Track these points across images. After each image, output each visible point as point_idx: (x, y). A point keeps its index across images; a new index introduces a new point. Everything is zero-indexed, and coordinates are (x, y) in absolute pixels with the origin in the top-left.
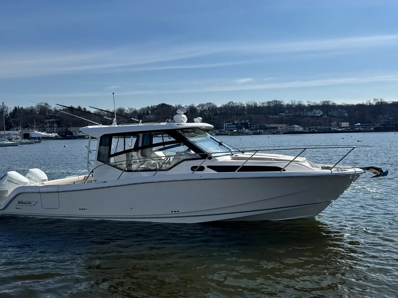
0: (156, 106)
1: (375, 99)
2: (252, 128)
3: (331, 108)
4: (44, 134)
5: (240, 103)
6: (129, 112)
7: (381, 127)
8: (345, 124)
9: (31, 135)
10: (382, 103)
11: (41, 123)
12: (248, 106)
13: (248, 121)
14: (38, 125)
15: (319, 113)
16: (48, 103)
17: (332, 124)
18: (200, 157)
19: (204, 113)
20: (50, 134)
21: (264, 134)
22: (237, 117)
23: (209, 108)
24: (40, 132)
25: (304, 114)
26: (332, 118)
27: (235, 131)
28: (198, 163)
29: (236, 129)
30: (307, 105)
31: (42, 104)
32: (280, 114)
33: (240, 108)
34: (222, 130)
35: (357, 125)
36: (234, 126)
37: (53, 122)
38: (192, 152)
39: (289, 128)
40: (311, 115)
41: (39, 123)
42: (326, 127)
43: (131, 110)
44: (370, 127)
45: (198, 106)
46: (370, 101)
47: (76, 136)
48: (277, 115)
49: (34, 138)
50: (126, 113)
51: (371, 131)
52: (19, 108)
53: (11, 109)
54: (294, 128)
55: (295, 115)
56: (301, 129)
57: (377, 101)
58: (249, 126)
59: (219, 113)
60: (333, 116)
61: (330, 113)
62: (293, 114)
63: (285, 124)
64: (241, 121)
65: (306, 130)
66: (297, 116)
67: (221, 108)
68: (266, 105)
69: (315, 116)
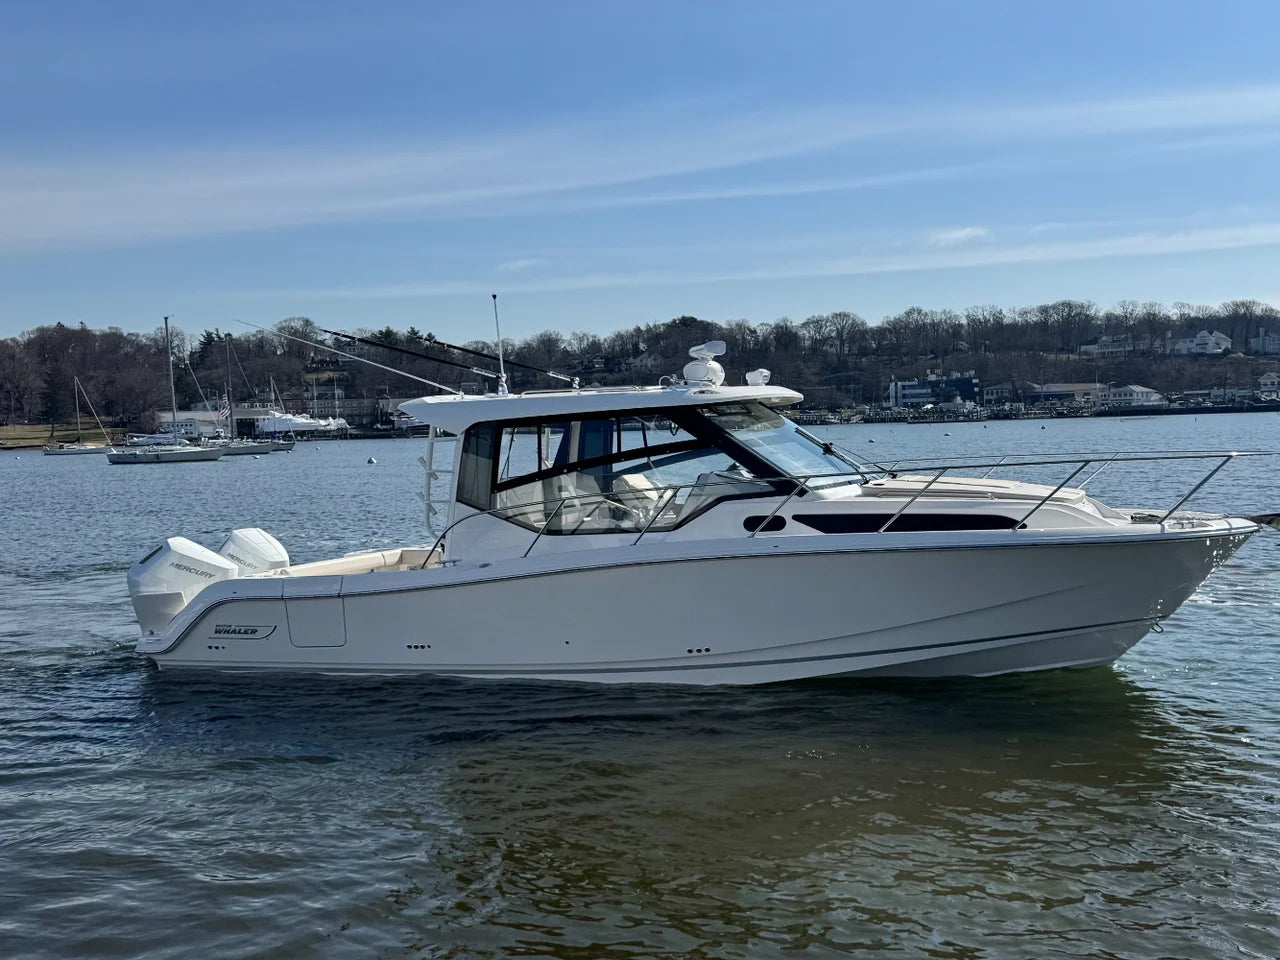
0: (663, 324)
2: (986, 397)
3: (1258, 327)
4: (302, 421)
5: (944, 312)
6: (575, 347)
9: (260, 424)
11: (292, 385)
12: (974, 323)
13: (972, 373)
14: (281, 391)
15: (1218, 345)
16: (312, 319)
17: (1262, 380)
18: (772, 489)
19: (824, 348)
20: (323, 422)
21: (1026, 416)
22: (934, 361)
23: (840, 333)
24: (290, 416)
25: (1164, 347)
26: (1261, 361)
27: (930, 406)
28: (766, 507)
29: (933, 399)
30: (1175, 318)
31: (292, 324)
32: (1083, 348)
33: (947, 331)
34: (884, 404)
36: (925, 391)
37: (330, 382)
38: (746, 474)
39: (1115, 395)
40: (1189, 349)
41: (285, 385)
42: (1243, 392)
43: (581, 340)
45: (804, 325)
47: (404, 426)
48: (1072, 352)
49: (272, 435)
50: (565, 352)
52: (219, 337)
53: (192, 342)
54: (1131, 395)
55: (1134, 351)
56: (1155, 399)
58: (976, 389)
59: (874, 346)
60: (1266, 354)
61: (1255, 344)
62: (1128, 349)
63: (1100, 382)
64: (948, 375)
65: (1171, 401)
66: (1143, 353)
67: (880, 332)
68: (1033, 318)
69: (1202, 354)
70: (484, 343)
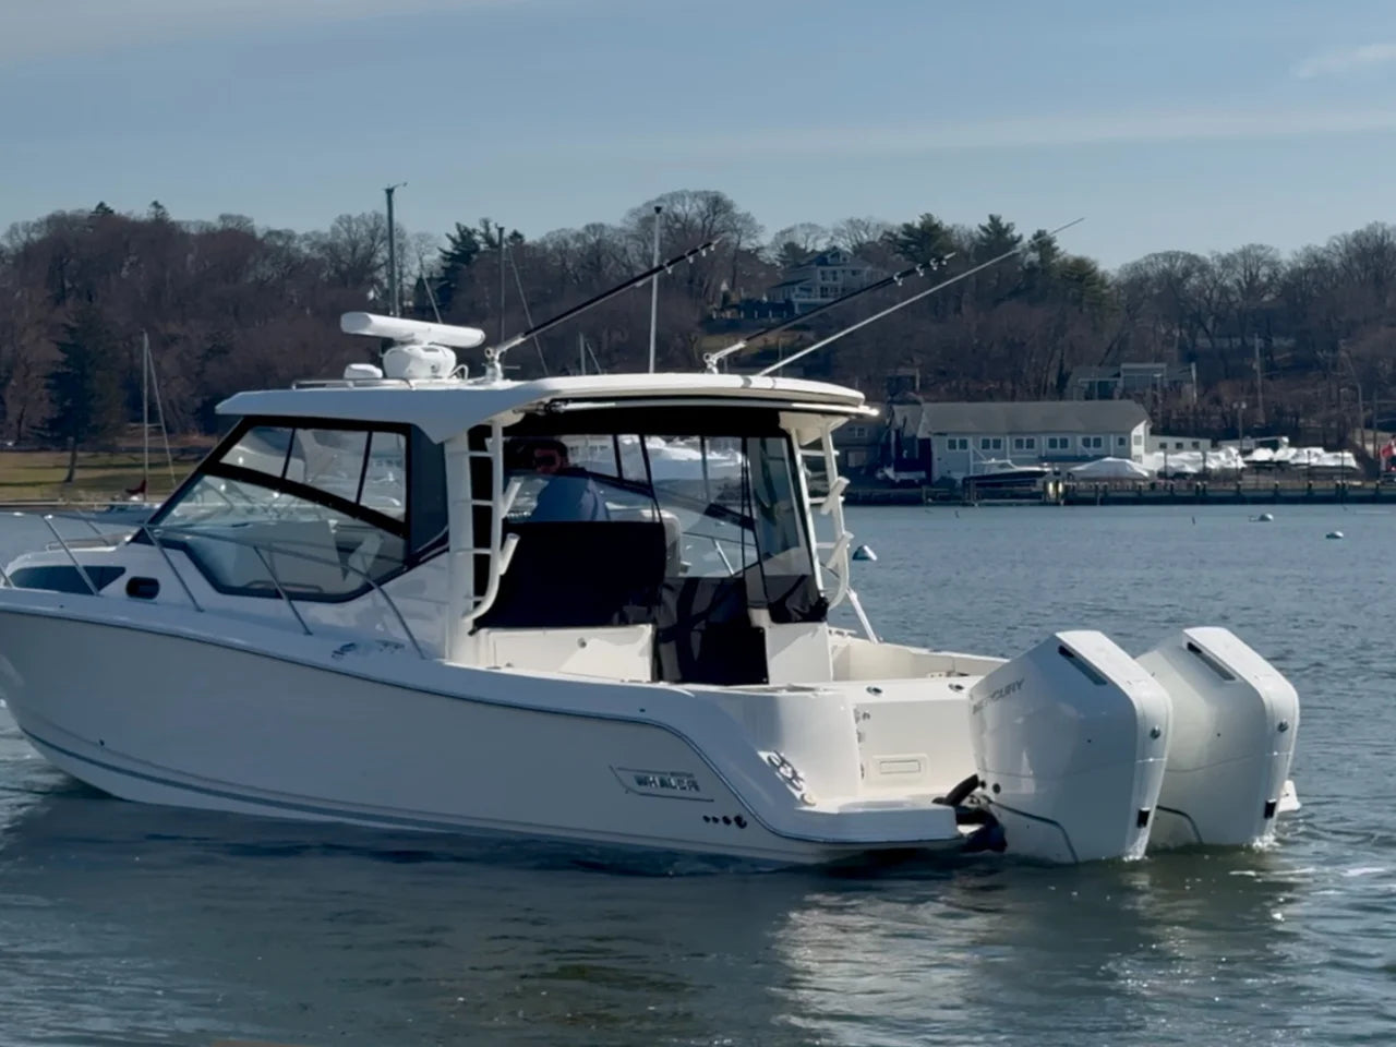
16: (729, 195)
31: (678, 209)
47: (958, 476)
52: (489, 240)
70: (1192, 258)
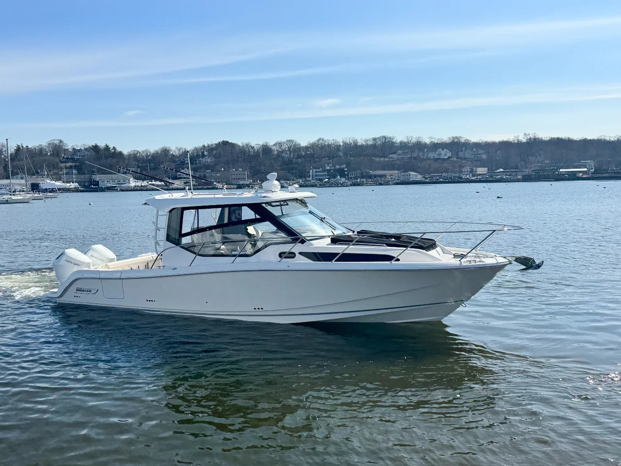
0: (215, 144)
1: (525, 134)
2: (350, 176)
3: (462, 147)
4: (59, 184)
5: (333, 140)
6: (177, 153)
7: (532, 173)
8: (481, 170)
9: (41, 185)
10: (535, 139)
11: (54, 168)
12: (345, 144)
13: (344, 166)
14: (50, 171)
15: (446, 155)
16: (63, 140)
17: (463, 170)
18: (292, 241)
19: (283, 155)
20: (68, 185)
21: (367, 184)
22: (329, 161)
23: (289, 148)
24: (54, 182)
25: (423, 155)
26: (464, 162)
27: (327, 180)
29: (328, 177)
30: (428, 143)
31: (54, 142)
32: (390, 156)
33: (334, 148)
34: (308, 179)
35: (498, 171)
36: (324, 173)
37: (71, 167)
39: (403, 176)
40: (434, 156)
41: (52, 168)
42: (455, 175)
43: (179, 150)
44: (516, 174)
45: (274, 145)
46: (518, 136)
47: (104, 187)
48: (385, 157)
49: (46, 190)
50: (173, 156)
51: (518, 180)
52: (22, 147)
53: (12, 149)
54: (409, 176)
55: (411, 157)
56: (419, 177)
57: (529, 137)
58: (346, 173)
59: (304, 154)
60: (465, 159)
61: (461, 154)
62: (409, 156)
63: (397, 170)
64: (335, 166)
65: (426, 178)
66: (415, 158)
67: (307, 148)
68: (370, 143)
69: (439, 159)
70: (138, 151)
